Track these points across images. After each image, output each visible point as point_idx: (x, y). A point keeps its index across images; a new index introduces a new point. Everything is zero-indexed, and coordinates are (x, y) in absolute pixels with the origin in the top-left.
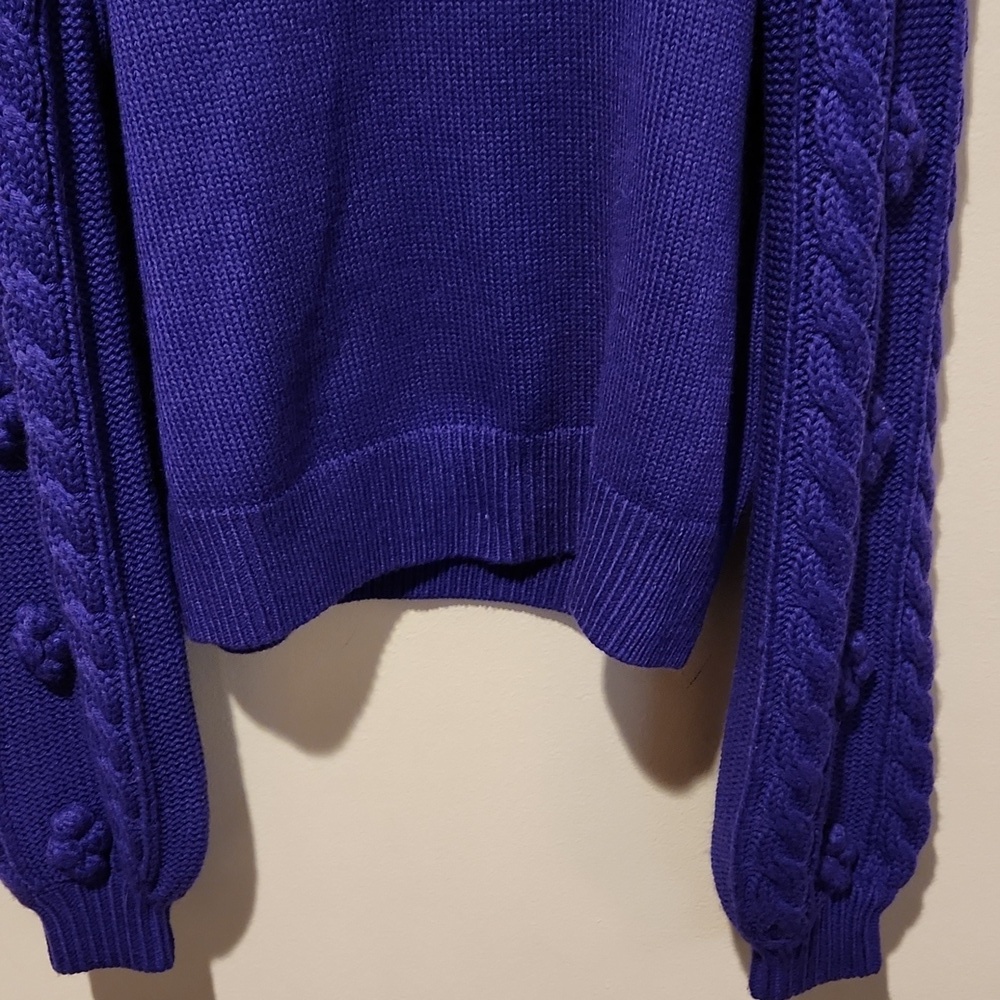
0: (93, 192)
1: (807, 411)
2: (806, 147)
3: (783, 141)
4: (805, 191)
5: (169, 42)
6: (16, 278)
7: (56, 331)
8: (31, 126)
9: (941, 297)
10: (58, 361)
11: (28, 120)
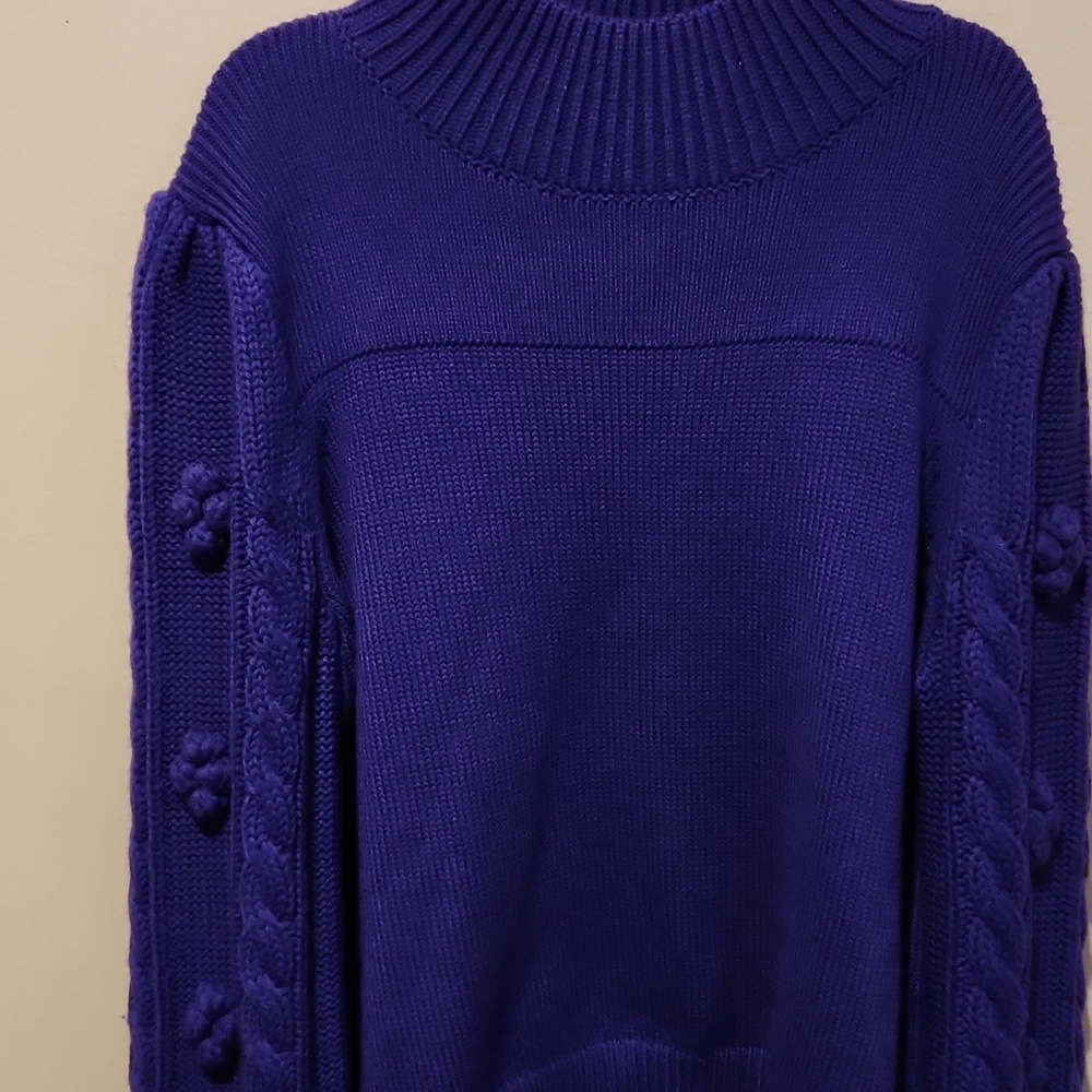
0: (326, 837)
1: (969, 1056)
2: (958, 823)
3: (936, 812)
4: (960, 861)
5: (410, 720)
6: (257, 916)
7: (286, 963)
8: (287, 788)
9: (1082, 945)
10: (284, 990)
11: (285, 783)
